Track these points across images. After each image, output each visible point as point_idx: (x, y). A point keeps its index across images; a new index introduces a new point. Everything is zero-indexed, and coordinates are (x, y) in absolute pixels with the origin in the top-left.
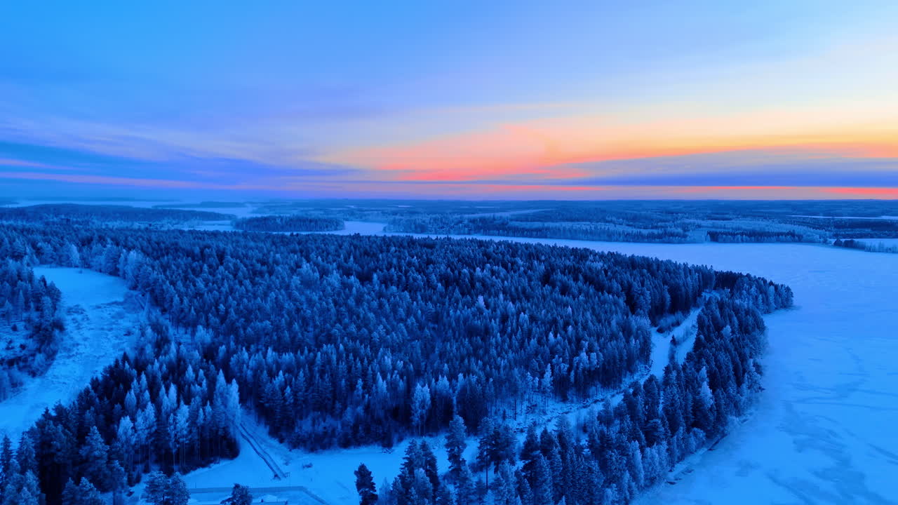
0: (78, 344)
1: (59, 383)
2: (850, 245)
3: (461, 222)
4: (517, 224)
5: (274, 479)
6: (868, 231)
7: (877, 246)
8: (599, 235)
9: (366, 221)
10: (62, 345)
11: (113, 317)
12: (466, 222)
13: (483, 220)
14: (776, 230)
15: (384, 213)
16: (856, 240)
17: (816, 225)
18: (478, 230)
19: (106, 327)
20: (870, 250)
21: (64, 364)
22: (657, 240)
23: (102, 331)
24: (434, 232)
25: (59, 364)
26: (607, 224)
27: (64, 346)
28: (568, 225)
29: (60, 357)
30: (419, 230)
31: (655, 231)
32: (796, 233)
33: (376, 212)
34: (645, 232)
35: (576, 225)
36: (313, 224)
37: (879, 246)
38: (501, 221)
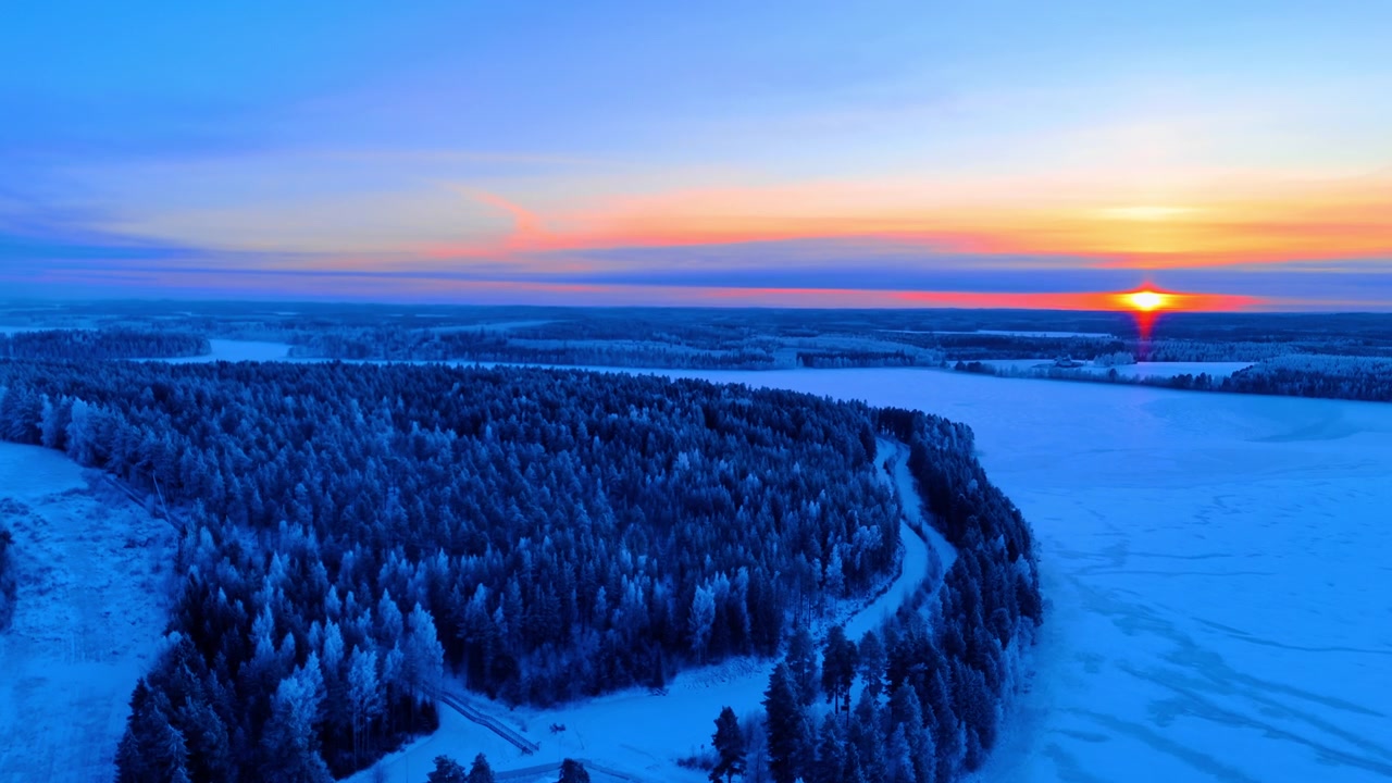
0: (49, 569)
1: (46, 639)
2: (975, 369)
3: (425, 340)
4: (522, 343)
5: (522, 754)
6: (983, 350)
7: (1009, 369)
8: (653, 359)
9: (240, 338)
10: (19, 572)
11: (90, 517)
12: (437, 340)
13: (464, 336)
14: (881, 350)
15: (268, 325)
16: (983, 362)
17: (927, 343)
18: (459, 352)
19: (85, 535)
20: (1001, 375)
21: (38, 605)
22: (735, 366)
23: (80, 543)
24: (382, 356)
25: (29, 606)
26: (658, 343)
27: (23, 573)
28: (604, 344)
29: (24, 593)
30: (355, 353)
31: (730, 354)
32: (906, 354)
33: (255, 323)
34: (718, 354)
35: (617, 345)
36: (153, 344)
37: (1012, 371)
38: (494, 339)
